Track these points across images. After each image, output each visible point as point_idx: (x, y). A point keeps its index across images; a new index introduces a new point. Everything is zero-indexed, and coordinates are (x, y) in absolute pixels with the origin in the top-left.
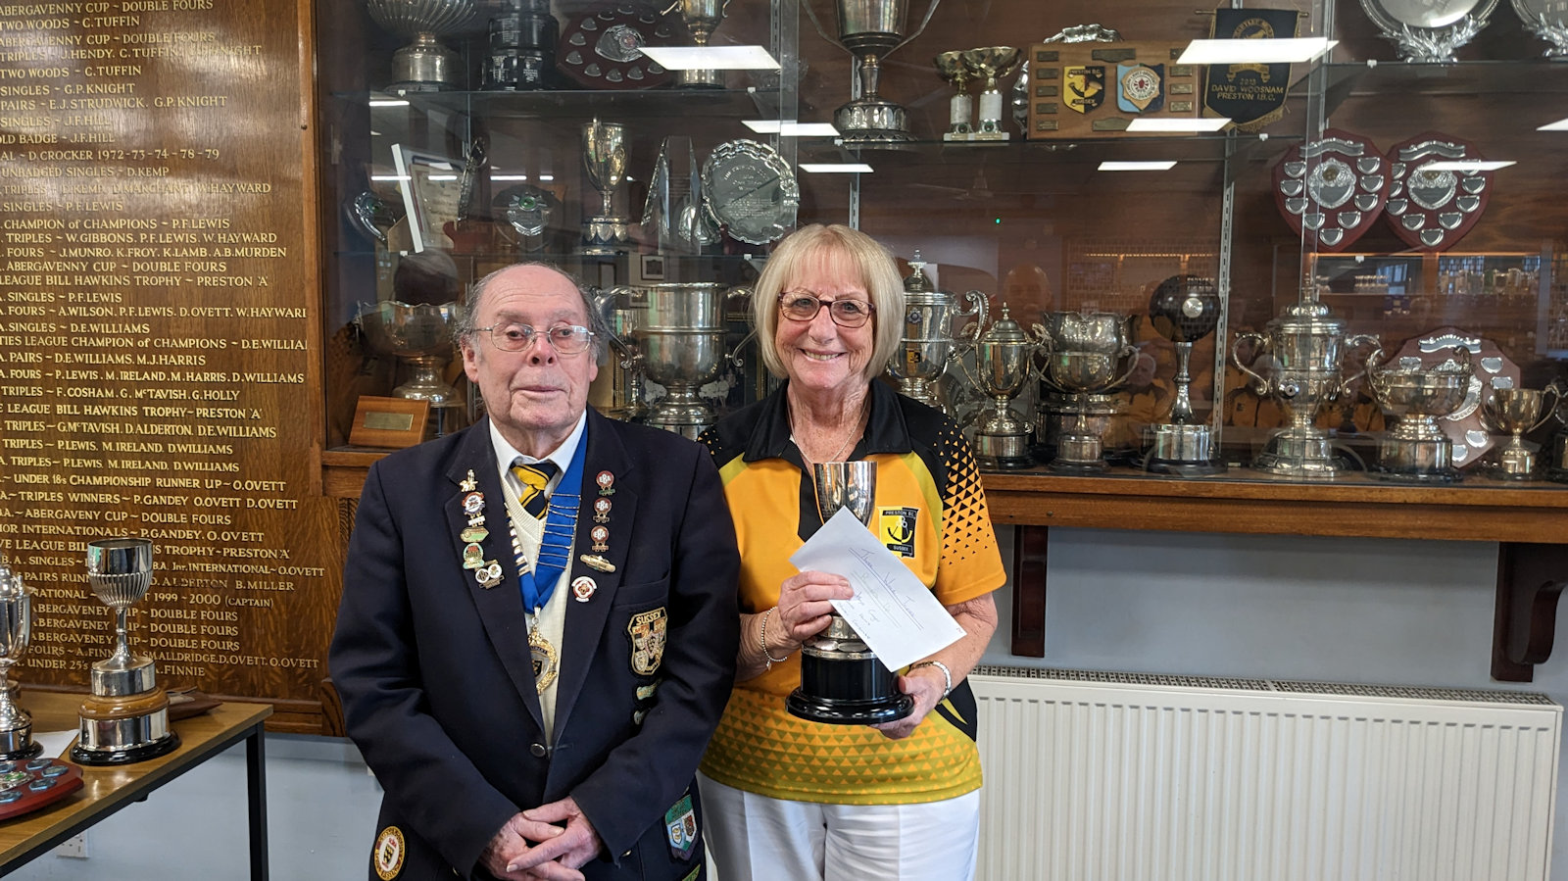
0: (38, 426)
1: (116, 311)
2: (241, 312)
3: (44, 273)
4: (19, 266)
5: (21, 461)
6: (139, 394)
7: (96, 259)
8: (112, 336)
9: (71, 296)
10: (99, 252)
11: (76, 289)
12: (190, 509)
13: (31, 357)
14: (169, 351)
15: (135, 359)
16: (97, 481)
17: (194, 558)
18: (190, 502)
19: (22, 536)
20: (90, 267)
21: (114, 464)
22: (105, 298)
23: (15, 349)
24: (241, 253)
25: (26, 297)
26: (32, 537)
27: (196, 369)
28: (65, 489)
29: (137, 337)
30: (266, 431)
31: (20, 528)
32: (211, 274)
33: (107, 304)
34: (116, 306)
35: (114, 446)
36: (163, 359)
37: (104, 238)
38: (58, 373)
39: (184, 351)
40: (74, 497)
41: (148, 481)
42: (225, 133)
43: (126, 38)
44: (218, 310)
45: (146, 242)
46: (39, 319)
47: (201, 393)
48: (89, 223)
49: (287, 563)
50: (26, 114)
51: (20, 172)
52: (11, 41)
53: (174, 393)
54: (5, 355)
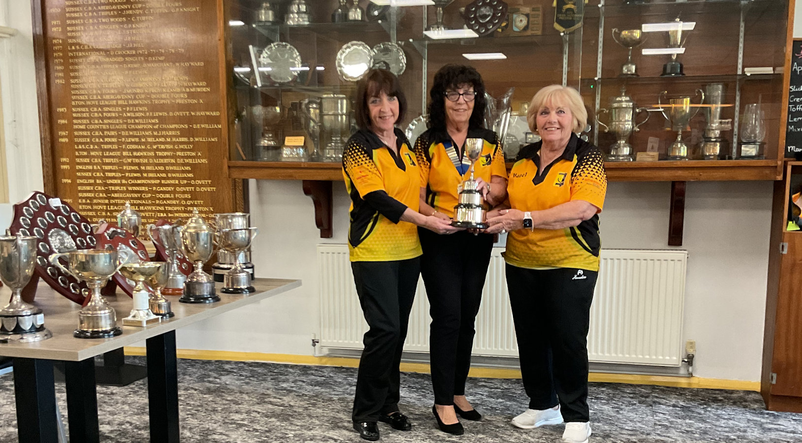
0: (116, 160)
1: (145, 114)
2: (193, 114)
3: (117, 100)
4: (108, 97)
5: (110, 174)
6: (155, 147)
7: (137, 93)
8: (143, 124)
9: (128, 109)
10: (138, 91)
11: (130, 106)
12: (175, 192)
13: (113, 133)
14: (165, 130)
15: (153, 133)
16: (139, 182)
17: (177, 211)
18: (175, 189)
19: (110, 204)
20: (135, 97)
21: (145, 175)
22: (141, 109)
23: (107, 130)
24: (193, 90)
25: (111, 110)
27: (176, 136)
28: (127, 185)
29: (154, 124)
30: (204, 161)
31: (109, 202)
32: (182, 98)
33: (141, 112)
34: (145, 112)
35: (145, 168)
36: (164, 133)
37: (141, 85)
38: (123, 139)
39: (172, 130)
40: (130, 188)
41: (158, 181)
42: (186, 42)
43: (148, 5)
44: (184, 113)
45: (156, 86)
46: (115, 118)
47: (178, 146)
48: (135, 79)
49: (212, 213)
50: (110, 37)
51: (107, 59)
52: (103, 8)
53: (168, 147)
54: (103, 133)
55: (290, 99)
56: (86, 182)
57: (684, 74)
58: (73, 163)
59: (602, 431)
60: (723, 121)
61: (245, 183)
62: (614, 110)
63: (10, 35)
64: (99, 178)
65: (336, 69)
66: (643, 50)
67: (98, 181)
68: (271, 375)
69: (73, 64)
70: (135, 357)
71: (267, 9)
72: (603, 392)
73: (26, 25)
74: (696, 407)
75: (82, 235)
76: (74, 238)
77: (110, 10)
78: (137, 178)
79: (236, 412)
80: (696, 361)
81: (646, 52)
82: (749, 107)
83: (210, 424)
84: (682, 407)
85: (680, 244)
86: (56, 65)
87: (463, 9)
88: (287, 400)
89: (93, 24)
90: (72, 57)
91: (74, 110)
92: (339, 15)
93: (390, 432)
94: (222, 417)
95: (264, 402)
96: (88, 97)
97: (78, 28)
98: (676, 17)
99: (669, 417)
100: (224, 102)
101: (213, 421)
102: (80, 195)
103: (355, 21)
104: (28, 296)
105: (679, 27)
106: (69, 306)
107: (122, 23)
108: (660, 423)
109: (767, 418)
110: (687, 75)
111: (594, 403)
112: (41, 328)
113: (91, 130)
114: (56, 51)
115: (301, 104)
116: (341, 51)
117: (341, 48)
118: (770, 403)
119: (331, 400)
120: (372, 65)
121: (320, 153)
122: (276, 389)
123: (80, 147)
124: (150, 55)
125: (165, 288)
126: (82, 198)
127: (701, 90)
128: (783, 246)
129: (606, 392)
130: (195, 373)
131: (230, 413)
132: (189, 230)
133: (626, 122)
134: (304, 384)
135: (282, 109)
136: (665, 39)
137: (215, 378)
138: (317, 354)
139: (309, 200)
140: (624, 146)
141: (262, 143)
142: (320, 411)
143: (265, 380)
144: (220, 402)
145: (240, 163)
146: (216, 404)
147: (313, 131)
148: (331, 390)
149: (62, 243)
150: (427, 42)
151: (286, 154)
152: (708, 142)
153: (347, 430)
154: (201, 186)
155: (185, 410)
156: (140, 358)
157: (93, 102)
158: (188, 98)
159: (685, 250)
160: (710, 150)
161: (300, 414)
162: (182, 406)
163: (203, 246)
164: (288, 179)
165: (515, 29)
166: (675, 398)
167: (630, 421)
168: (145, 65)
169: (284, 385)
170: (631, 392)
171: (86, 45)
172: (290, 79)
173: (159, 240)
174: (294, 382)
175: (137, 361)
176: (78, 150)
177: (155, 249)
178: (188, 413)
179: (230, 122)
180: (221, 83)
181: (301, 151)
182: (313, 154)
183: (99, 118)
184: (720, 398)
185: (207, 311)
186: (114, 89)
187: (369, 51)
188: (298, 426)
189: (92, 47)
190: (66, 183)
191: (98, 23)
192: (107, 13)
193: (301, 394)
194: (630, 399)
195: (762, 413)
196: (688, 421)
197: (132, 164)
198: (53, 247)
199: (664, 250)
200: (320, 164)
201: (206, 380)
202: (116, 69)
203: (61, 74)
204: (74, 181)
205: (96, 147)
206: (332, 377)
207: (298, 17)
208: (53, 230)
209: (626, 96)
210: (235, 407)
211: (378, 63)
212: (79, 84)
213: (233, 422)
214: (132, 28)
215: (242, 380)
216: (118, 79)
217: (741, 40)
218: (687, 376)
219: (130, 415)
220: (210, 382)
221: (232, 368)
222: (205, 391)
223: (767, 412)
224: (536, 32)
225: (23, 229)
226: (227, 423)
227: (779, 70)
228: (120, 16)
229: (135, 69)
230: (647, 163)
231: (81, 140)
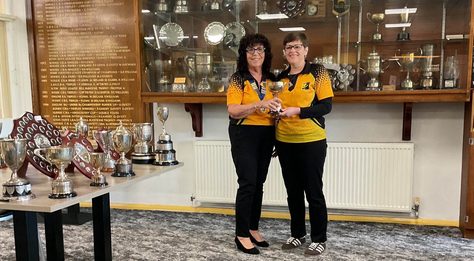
0: (75, 92)
1: (92, 65)
2: (120, 65)
3: (76, 57)
4: (70, 55)
5: (72, 101)
6: (98, 84)
7: (87, 53)
8: (91, 71)
9: (82, 62)
10: (88, 52)
11: (83, 60)
12: (109, 111)
13: (73, 76)
15: (97, 76)
16: (88, 105)
17: (111, 122)
18: (109, 109)
19: (71, 118)
20: (86, 55)
21: (92, 101)
22: (89, 62)
23: (70, 75)
24: (120, 51)
25: (72, 63)
26: (74, 118)
27: (111, 78)
28: (82, 107)
29: (97, 71)
30: (126, 92)
31: (71, 116)
33: (90, 64)
35: (92, 97)
36: (103, 76)
37: (89, 48)
38: (79, 80)
39: (108, 74)
40: (83, 109)
41: (100, 104)
42: (116, 23)
43: (94, 2)
44: (115, 64)
45: (99, 49)
46: (75, 68)
47: (112, 84)
48: (86, 45)
49: (132, 123)
50: (71, 20)
51: (70, 34)
52: (67, 3)
53: (106, 84)
54: (67, 76)
55: (177, 55)
56: (57, 105)
57: (410, 40)
58: (49, 94)
59: (365, 251)
60: (434, 66)
61: (151, 105)
62: (369, 61)
63: (13, 20)
64: (65, 103)
65: (204, 38)
66: (386, 25)
67: (64, 105)
68: (167, 218)
69: (50, 36)
70: (86, 208)
71: (163, 3)
72: (364, 227)
73: (22, 14)
74: (421, 236)
75: (54, 137)
76: (49, 139)
77: (71, 5)
78: (87, 103)
79: (146, 241)
80: (420, 209)
81: (387, 26)
82: (449, 59)
83: (130, 248)
84: (412, 236)
85: (410, 139)
86: (40, 37)
87: (279, 3)
88: (176, 232)
89: (61, 13)
90: (49, 33)
91: (50, 63)
92: (206, 6)
93: (237, 252)
94: (137, 243)
95: (163, 234)
96: (59, 56)
97: (52, 15)
98: (405, 6)
99: (405, 243)
100: (138, 57)
101: (132, 246)
102: (54, 113)
103: (215, 10)
104: (22, 173)
105: (406, 12)
106: (46, 179)
107: (78, 12)
108: (399, 246)
109: (463, 242)
110: (412, 40)
111: (359, 234)
112: (29, 193)
113: (60, 75)
114: (40, 29)
115: (183, 58)
116: (207, 28)
117: (207, 26)
118: (465, 233)
119: (202, 233)
120: (225, 35)
121: (195, 87)
122: (169, 226)
123: (54, 85)
124: (94, 30)
125: (103, 168)
126: (55, 115)
127: (420, 49)
128: (471, 140)
129: (367, 228)
130: (121, 217)
131: (142, 241)
132: (117, 134)
133: (376, 68)
134: (186, 223)
135: (173, 62)
136: (398, 19)
137: (133, 220)
138: (194, 206)
139: (189, 115)
140: (375, 82)
141: (161, 81)
142: (196, 239)
143: (163, 221)
144: (136, 235)
145: (147, 93)
146: (133, 235)
147: (191, 74)
148: (202, 227)
149: (42, 142)
150: (257, 22)
151: (175, 88)
152: (425, 79)
153: (212, 251)
154: (125, 107)
155: (115, 239)
156: (89, 208)
157: (62, 59)
158: (117, 55)
159: (412, 143)
160: (426, 84)
161: (184, 241)
162: (114, 237)
163: (126, 143)
164: (177, 103)
165: (310, 14)
166: (408, 231)
167: (381, 245)
168: (92, 37)
169: (175, 224)
170: (382, 227)
171: (57, 25)
172: (177, 44)
173: (100, 139)
174: (181, 222)
175: (87, 210)
176: (53, 87)
177: (97, 145)
178: (117, 241)
179: (142, 69)
180: (136, 47)
181: (184, 86)
182: (191, 88)
183: (65, 68)
184: (435, 231)
185: (127, 181)
186: (74, 50)
187: (223, 28)
188: (182, 248)
189: (61, 26)
190: (45, 106)
191: (65, 13)
192: (69, 7)
193: (184, 230)
194: (381, 232)
195: (460, 240)
196: (416, 245)
197: (85, 94)
198: (37, 144)
199: (400, 143)
200: (195, 94)
201: (128, 221)
202: (75, 39)
203: (43, 42)
204: (50, 105)
205: (63, 85)
206: (203, 219)
207: (181, 9)
208: (37, 134)
209: (375, 52)
210: (145, 238)
211: (228, 35)
212: (53, 48)
213: (144, 246)
214: (84, 15)
215: (150, 221)
216: (76, 45)
217: (444, 19)
218: (415, 218)
219: (83, 243)
220: (130, 222)
221: (144, 214)
222: (128, 228)
223: (463, 239)
224: (322, 16)
225: (19, 134)
226: (141, 247)
227: (467, 36)
228: (77, 8)
229: (86, 39)
230: (389, 92)
231: (54, 81)
